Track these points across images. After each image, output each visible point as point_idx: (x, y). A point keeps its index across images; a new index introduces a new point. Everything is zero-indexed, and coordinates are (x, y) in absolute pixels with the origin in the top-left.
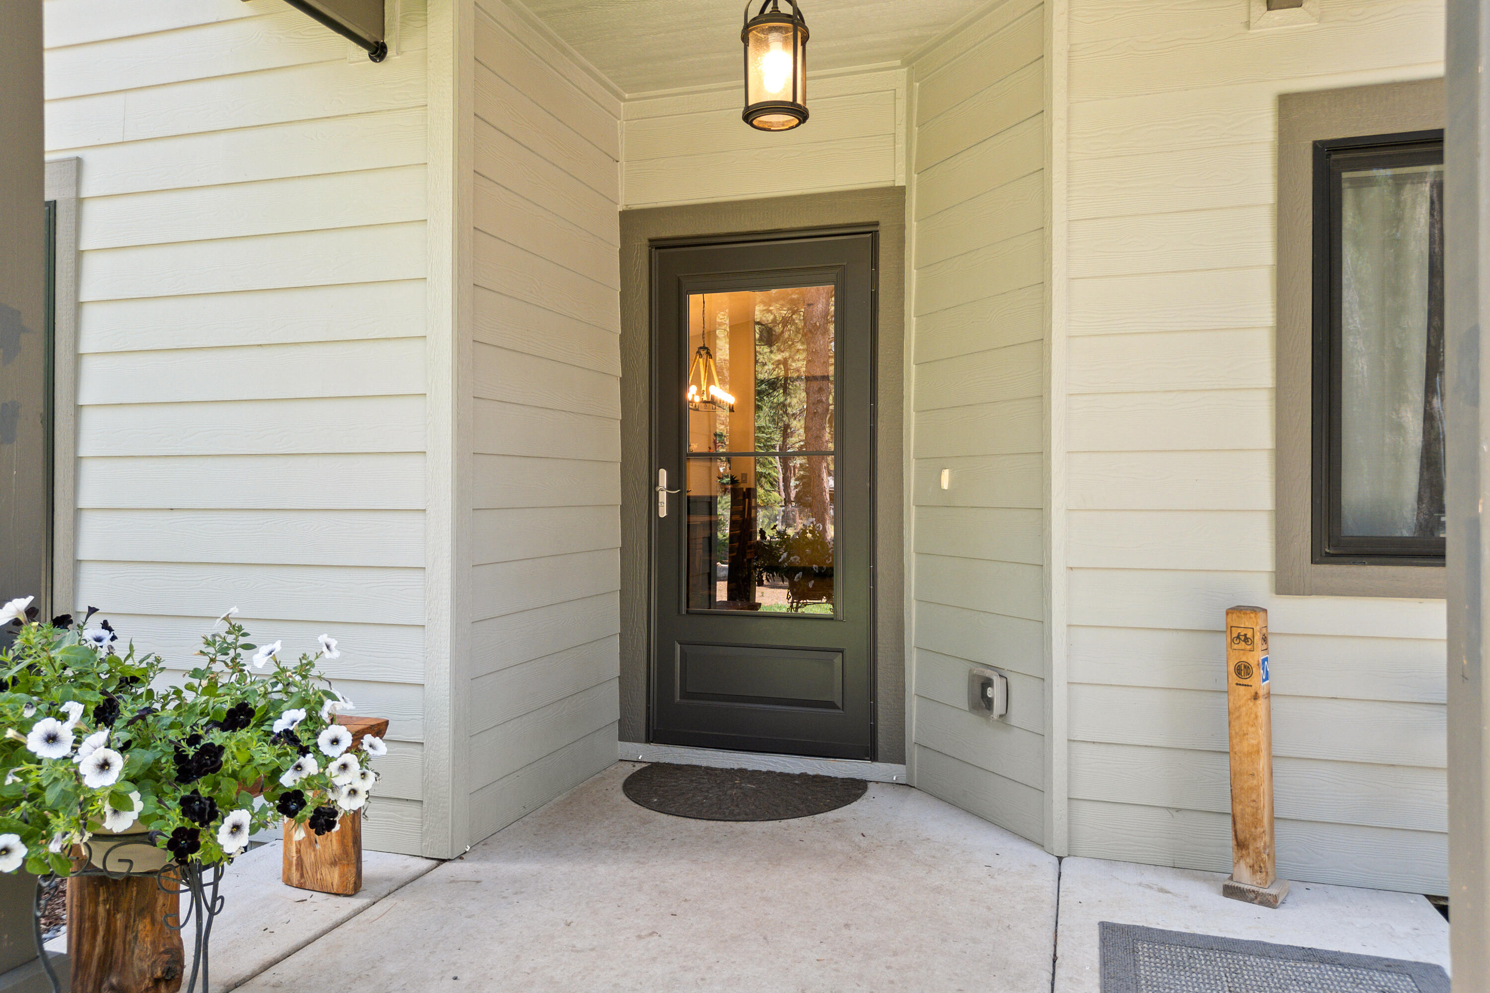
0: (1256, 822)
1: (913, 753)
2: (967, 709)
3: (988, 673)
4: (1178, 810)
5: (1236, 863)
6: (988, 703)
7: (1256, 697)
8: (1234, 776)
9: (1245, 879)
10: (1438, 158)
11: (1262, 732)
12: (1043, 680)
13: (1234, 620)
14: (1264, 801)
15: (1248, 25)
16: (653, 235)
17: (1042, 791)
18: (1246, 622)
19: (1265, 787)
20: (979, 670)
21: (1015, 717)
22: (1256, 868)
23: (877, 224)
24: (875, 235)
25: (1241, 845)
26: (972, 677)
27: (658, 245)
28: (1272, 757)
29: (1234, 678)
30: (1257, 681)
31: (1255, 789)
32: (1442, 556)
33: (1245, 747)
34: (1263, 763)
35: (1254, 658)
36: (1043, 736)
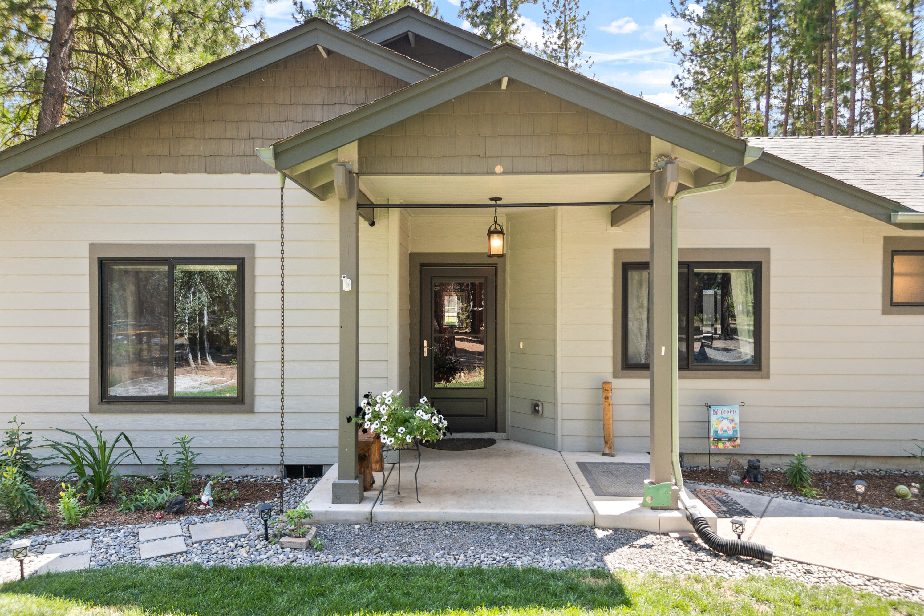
0: (610, 436)
1: (509, 429)
2: (530, 413)
3: (538, 402)
4: (590, 436)
5: (605, 447)
6: (537, 411)
7: (610, 405)
8: (604, 425)
9: (607, 451)
10: (648, 268)
11: (611, 413)
12: (555, 404)
13: (605, 385)
14: (611, 431)
15: (607, 230)
16: (421, 262)
17: (554, 435)
18: (607, 386)
19: (612, 427)
20: (534, 402)
21: (546, 414)
22: (610, 448)
23: (497, 264)
24: (496, 267)
25: (606, 442)
26: (532, 404)
27: (422, 265)
28: (613, 420)
29: (604, 400)
30: (610, 401)
31: (609, 428)
32: (649, 368)
33: (607, 417)
34: (611, 421)
35: (609, 395)
36: (555, 419)
